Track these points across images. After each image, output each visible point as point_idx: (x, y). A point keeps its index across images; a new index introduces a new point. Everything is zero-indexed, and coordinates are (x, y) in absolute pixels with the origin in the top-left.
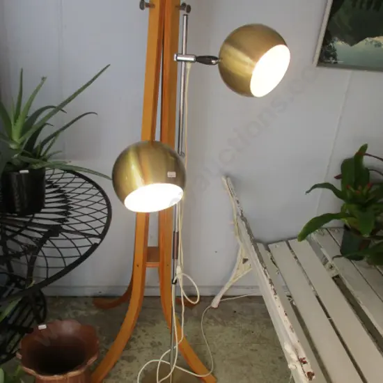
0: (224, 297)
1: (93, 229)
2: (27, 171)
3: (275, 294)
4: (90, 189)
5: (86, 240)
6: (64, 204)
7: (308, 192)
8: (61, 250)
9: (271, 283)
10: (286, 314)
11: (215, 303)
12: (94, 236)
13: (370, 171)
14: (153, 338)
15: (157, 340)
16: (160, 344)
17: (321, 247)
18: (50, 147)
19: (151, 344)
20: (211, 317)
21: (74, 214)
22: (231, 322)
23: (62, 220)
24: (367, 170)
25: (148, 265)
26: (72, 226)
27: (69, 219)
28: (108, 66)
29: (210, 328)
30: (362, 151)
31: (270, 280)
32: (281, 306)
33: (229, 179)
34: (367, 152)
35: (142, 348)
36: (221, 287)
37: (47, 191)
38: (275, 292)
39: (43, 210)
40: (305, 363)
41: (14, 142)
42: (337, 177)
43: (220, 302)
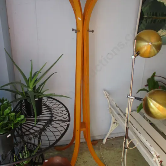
0: (107, 139)
1: (65, 118)
2: (37, 99)
3: (140, 134)
4: (56, 102)
5: (64, 123)
6: (49, 110)
7: (137, 93)
8: (57, 128)
9: (137, 130)
10: (147, 141)
11: (104, 142)
12: (66, 121)
13: (158, 82)
14: (83, 159)
15: (85, 160)
16: (87, 162)
17: (143, 113)
18: (42, 88)
19: (83, 162)
20: (104, 148)
21: (55, 113)
22: (112, 149)
23: (52, 117)
24: (157, 82)
25: (81, 130)
26: (56, 118)
27: (54, 116)
28: (62, 55)
29: (105, 152)
30: (154, 75)
31: (136, 129)
32: (144, 138)
33: (106, 91)
34: (156, 75)
35: (80, 164)
36: (106, 135)
37: (43, 107)
38: (140, 133)
39: (42, 113)
40: (159, 157)
41: (31, 88)
42: (146, 86)
43: (106, 141)
